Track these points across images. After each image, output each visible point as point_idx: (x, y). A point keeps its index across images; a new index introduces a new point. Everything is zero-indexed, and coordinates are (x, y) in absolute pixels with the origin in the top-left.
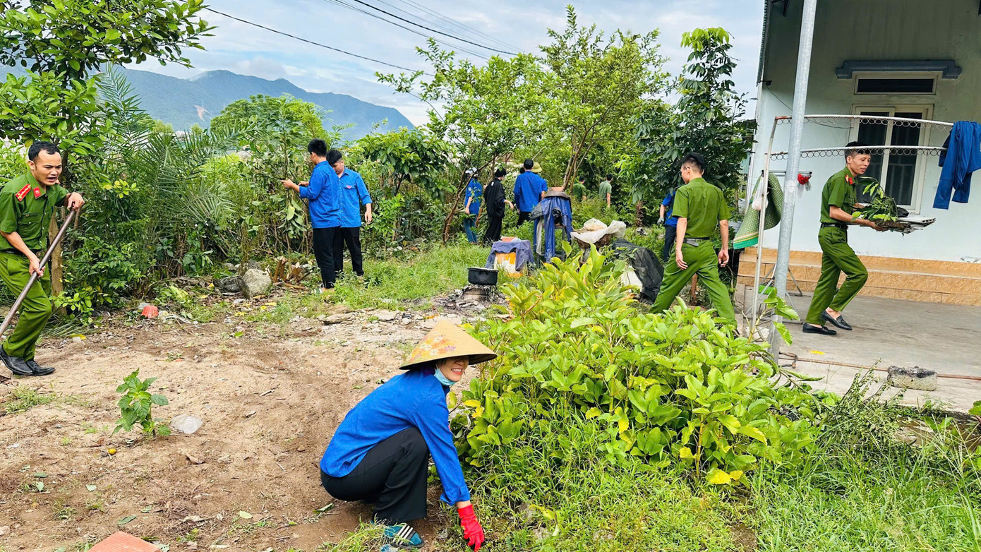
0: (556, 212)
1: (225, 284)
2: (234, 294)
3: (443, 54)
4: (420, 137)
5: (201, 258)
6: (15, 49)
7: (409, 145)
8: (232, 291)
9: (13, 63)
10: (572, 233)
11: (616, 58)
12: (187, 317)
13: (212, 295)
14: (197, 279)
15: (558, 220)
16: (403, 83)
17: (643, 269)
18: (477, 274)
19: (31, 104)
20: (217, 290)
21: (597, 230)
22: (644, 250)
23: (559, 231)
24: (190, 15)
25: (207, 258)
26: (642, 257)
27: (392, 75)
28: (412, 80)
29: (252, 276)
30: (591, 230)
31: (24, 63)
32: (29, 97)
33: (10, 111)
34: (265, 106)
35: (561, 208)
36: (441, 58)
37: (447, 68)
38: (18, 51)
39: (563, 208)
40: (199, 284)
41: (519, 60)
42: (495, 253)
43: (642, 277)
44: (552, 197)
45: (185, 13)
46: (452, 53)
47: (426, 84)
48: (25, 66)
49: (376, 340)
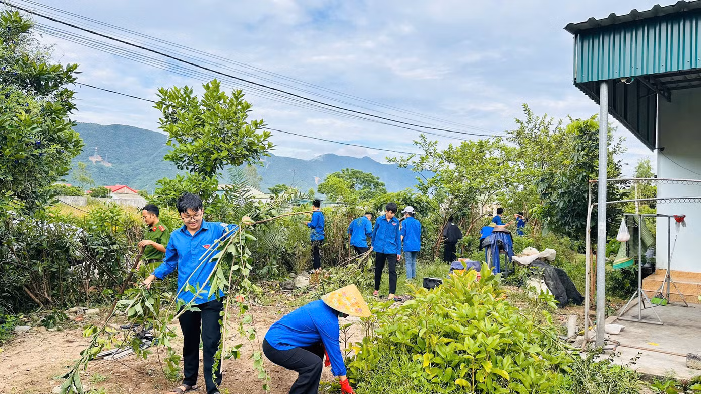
0: (499, 243)
1: (285, 285)
2: (289, 291)
3: (430, 143)
4: (409, 195)
5: (272, 269)
6: (183, 162)
7: (403, 200)
8: (289, 289)
9: (182, 168)
10: (513, 257)
11: (562, 135)
12: (258, 303)
13: (278, 291)
14: (272, 282)
15: (501, 247)
16: (402, 162)
17: (552, 283)
18: (428, 282)
19: (184, 189)
20: (281, 288)
21: (532, 254)
22: (552, 269)
23: (502, 255)
24: (263, 141)
25: (275, 269)
26: (551, 275)
27: (396, 158)
28: (408, 160)
29: (299, 280)
30: (527, 255)
31: (187, 168)
32: (183, 186)
33: (175, 193)
34: (350, 175)
35: (503, 239)
36: (429, 145)
37: (432, 151)
38: (185, 163)
39: (505, 239)
40: (272, 285)
41: (480, 143)
42: (453, 269)
43: (551, 289)
44: (497, 232)
45: (262, 139)
46: (436, 142)
47: (415, 162)
48: (188, 169)
49: (352, 320)
